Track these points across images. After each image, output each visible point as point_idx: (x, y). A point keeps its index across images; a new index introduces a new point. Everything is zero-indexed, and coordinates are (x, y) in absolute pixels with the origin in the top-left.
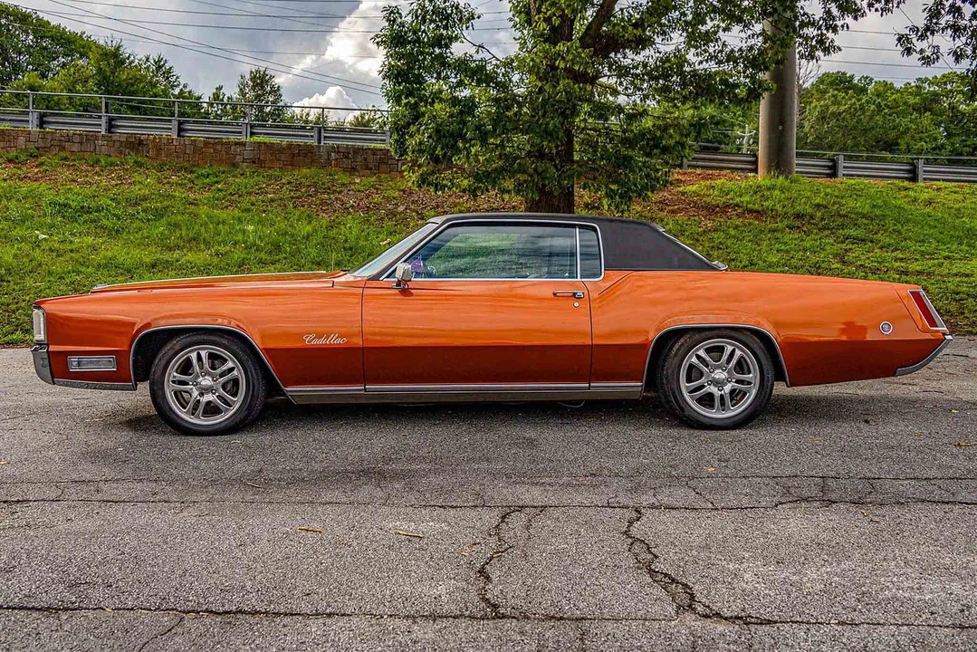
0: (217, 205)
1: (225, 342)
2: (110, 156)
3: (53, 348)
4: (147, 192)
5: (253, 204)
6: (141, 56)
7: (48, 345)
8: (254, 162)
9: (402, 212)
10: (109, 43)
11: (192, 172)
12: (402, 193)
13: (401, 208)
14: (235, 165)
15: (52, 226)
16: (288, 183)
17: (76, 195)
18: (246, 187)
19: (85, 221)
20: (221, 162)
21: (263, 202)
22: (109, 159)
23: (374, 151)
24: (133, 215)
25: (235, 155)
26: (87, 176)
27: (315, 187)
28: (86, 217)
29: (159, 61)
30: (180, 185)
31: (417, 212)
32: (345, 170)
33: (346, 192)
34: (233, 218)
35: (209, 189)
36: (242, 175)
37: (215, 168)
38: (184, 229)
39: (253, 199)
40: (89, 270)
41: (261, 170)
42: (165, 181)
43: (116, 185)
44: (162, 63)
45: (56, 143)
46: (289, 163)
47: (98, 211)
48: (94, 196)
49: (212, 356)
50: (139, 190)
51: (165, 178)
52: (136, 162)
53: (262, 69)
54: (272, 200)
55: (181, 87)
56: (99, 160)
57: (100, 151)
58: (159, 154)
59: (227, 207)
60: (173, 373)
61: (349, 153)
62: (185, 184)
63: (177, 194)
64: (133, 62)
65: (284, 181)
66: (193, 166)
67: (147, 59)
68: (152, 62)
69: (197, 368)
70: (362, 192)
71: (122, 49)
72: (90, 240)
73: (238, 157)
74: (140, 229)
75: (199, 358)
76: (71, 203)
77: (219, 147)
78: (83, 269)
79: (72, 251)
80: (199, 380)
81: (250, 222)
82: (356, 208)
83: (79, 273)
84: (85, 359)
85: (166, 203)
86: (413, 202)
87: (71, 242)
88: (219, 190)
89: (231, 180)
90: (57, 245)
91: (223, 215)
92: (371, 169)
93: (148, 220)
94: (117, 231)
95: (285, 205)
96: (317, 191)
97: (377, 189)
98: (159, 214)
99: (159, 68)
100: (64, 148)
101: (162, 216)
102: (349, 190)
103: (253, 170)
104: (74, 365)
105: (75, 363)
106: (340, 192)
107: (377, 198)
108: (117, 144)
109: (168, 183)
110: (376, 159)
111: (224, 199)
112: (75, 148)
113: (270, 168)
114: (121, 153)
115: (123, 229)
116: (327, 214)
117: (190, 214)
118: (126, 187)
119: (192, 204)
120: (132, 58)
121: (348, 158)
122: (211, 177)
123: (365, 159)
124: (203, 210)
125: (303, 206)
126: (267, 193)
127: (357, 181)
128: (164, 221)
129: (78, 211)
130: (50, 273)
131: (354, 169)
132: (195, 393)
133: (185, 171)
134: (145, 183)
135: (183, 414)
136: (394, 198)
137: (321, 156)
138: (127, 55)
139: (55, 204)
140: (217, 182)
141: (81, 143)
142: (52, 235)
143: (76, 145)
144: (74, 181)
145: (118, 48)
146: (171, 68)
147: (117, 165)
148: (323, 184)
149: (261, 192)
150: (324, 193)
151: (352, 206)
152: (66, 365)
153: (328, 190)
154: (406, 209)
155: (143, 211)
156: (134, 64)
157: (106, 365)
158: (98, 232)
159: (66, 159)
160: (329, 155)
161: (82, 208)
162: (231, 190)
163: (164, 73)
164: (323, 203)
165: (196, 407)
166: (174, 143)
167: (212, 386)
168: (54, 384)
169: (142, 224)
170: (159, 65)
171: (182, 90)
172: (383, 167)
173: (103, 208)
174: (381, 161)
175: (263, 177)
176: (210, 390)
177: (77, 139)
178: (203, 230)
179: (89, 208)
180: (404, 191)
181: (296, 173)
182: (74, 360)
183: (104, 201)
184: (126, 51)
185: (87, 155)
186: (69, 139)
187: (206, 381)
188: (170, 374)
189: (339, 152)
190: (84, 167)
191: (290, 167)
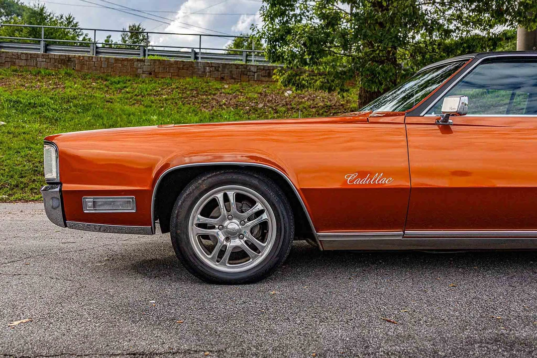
0: (126, 103)
1: (255, 182)
2: (47, 69)
3: (67, 187)
4: (76, 93)
5: (153, 102)
6: (58, 14)
7: (60, 183)
8: (150, 74)
9: (261, 109)
10: (37, 5)
11: (106, 80)
12: (259, 95)
13: (261, 106)
14: (137, 76)
15: (8, 116)
16: (177, 88)
17: (26, 95)
18: (147, 91)
19: (32, 113)
20: (127, 73)
21: (160, 101)
22: (47, 71)
23: (237, 66)
24: (67, 109)
25: (137, 69)
26: (32, 82)
27: (196, 90)
28: (32, 110)
29: (70, 18)
30: (99, 89)
31: (273, 109)
32: (216, 79)
33: (219, 94)
34: (140, 111)
35: (120, 92)
36: (143, 82)
37: (123, 78)
38: (105, 118)
39: (153, 98)
40: (38, 146)
41: (155, 79)
42: (88, 86)
43: (53, 89)
44: (71, 19)
45: (9, 60)
46: (176, 74)
47: (41, 106)
48: (38, 96)
49: (239, 198)
50: (70, 92)
51: (88, 84)
52: (66, 73)
53: (137, 25)
54: (166, 100)
55: (84, 35)
56: (40, 72)
57: (41, 65)
58: (82, 68)
59: (134, 104)
60: (196, 216)
61: (219, 67)
62: (102, 88)
63: (97, 95)
64: (52, 18)
65: (173, 86)
66: (108, 76)
67: (62, 17)
68: (65, 19)
69: (224, 211)
70: (231, 94)
71: (45, 10)
72: (37, 126)
73: (139, 70)
74: (72, 119)
75: (226, 198)
76: (22, 100)
77: (126, 63)
78: (32, 146)
79: (24, 133)
80: (225, 224)
81: (153, 114)
82: (228, 105)
83: (30, 149)
84: (101, 199)
85: (90, 101)
86: (269, 101)
87: (23, 127)
88: (127, 92)
89: (135, 86)
90: (13, 129)
91: (132, 109)
92: (234, 79)
93: (78, 112)
94: (56, 120)
95: (176, 103)
96: (198, 94)
97: (241, 92)
98: (86, 108)
99: (69, 23)
100: (15, 63)
101: (88, 110)
102: (221, 93)
103: (150, 79)
104: (89, 205)
105: (90, 204)
106: (214, 95)
107: (242, 99)
108: (53, 61)
109: (90, 87)
110: (239, 72)
111: (131, 98)
112: (23, 63)
113: (162, 78)
114: (55, 67)
115: (60, 119)
116: (207, 109)
117: (108, 108)
118: (60, 90)
119: (109, 101)
120: (52, 16)
121: (218, 71)
122: (121, 83)
123: (231, 72)
124: (117, 106)
125: (189, 104)
126: (162, 94)
127: (226, 86)
128: (90, 113)
129: (26, 106)
130: (10, 148)
131: (222, 79)
132: (222, 237)
133: (102, 80)
134: (73, 87)
135: (207, 260)
136: (255, 98)
137: (199, 69)
138: (48, 14)
139: (11, 101)
140: (125, 87)
141: (27, 60)
142: (9, 122)
143: (23, 61)
144: (23, 86)
145: (42, 10)
146: (77, 23)
147: (53, 75)
148: (202, 88)
149: (158, 94)
150: (203, 95)
151: (225, 104)
152: (80, 206)
153: (206, 93)
154: (264, 106)
155: (74, 106)
156: (52, 20)
157: (125, 206)
158: (43, 120)
159: (16, 71)
160: (205, 69)
161: (30, 104)
162: (136, 93)
163: (73, 26)
164: (204, 102)
165: (222, 253)
166: (94, 60)
167: (239, 230)
168: (66, 226)
169: (74, 116)
170: (69, 20)
171: (84, 37)
172: (245, 78)
173: (45, 104)
174: (243, 73)
175: (159, 84)
176: (238, 234)
177: (24, 57)
178: (119, 119)
179: (35, 104)
180: (261, 94)
181: (181, 81)
182: (89, 201)
183: (45, 99)
184: (48, 10)
185: (31, 69)
186: (18, 57)
187: (233, 225)
188: (194, 217)
189: (212, 66)
190: (29, 76)
191: (177, 77)
